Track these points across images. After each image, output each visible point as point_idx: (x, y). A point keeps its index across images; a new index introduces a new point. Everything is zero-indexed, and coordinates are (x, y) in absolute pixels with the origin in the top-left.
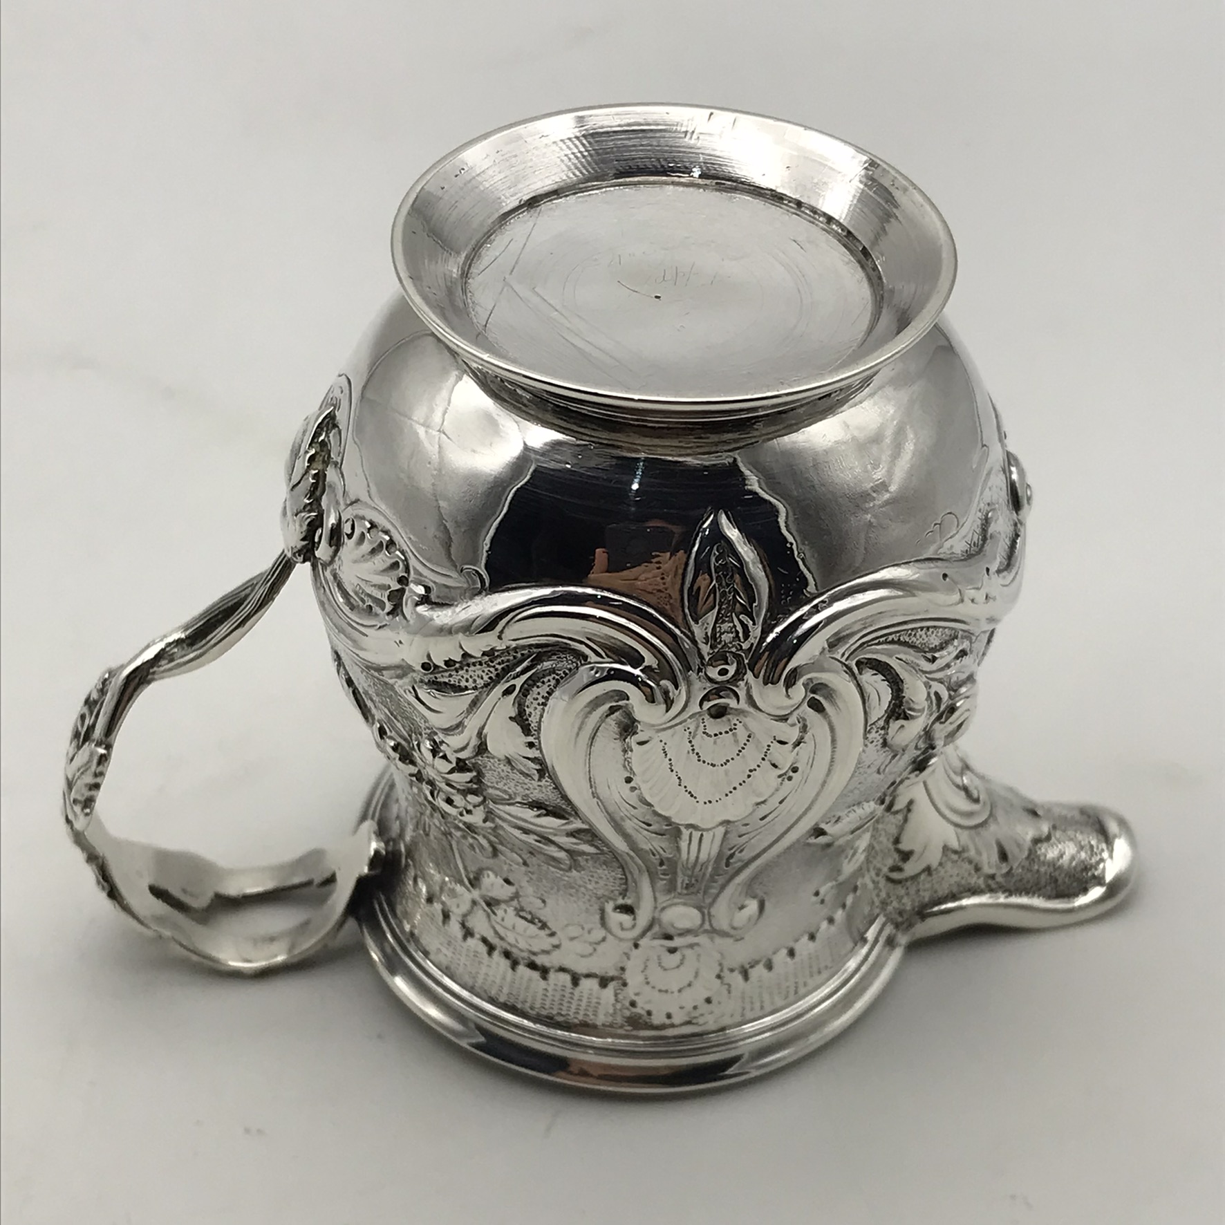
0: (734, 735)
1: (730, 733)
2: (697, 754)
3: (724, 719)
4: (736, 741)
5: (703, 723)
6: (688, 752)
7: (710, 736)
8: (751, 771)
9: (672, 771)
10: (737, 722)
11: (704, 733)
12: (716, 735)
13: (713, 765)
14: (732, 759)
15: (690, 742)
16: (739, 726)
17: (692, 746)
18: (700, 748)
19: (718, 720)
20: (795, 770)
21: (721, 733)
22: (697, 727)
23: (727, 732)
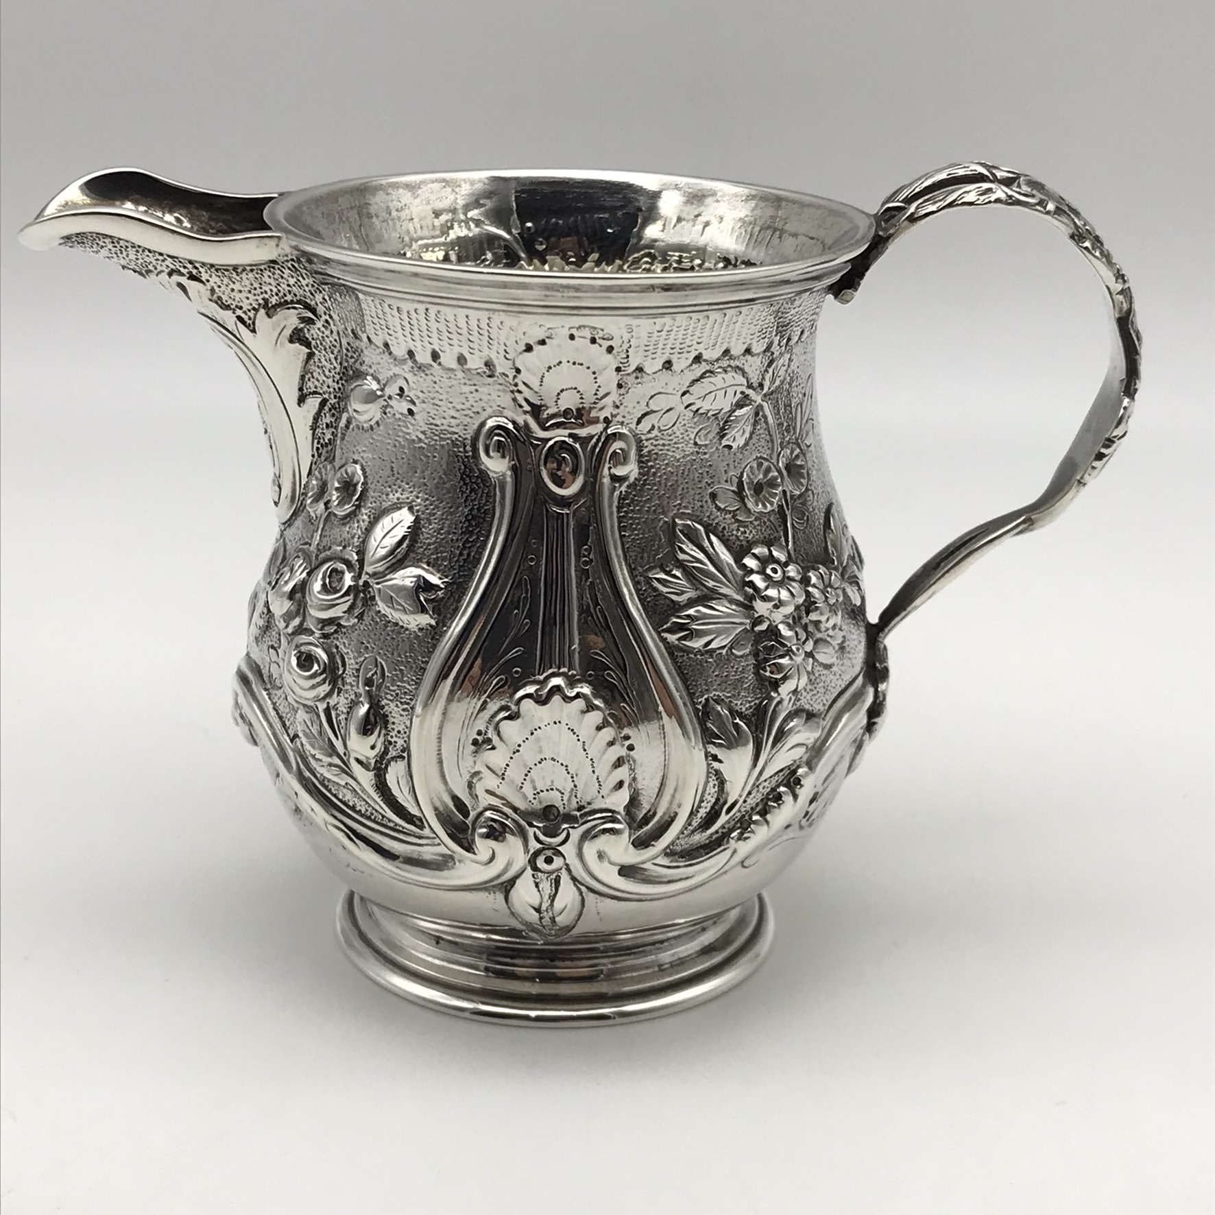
0: (535, 789)
1: (539, 791)
2: (568, 773)
3: (545, 804)
4: (533, 781)
5: (564, 804)
6: (577, 775)
7: (557, 790)
8: (518, 751)
9: (592, 759)
10: (533, 801)
11: (563, 794)
12: (552, 789)
13: (553, 759)
14: (536, 765)
15: (575, 786)
16: (531, 797)
17: (573, 781)
18: (565, 779)
19: (549, 804)
20: (475, 743)
21: (547, 790)
22: (569, 800)
23: (542, 791)
